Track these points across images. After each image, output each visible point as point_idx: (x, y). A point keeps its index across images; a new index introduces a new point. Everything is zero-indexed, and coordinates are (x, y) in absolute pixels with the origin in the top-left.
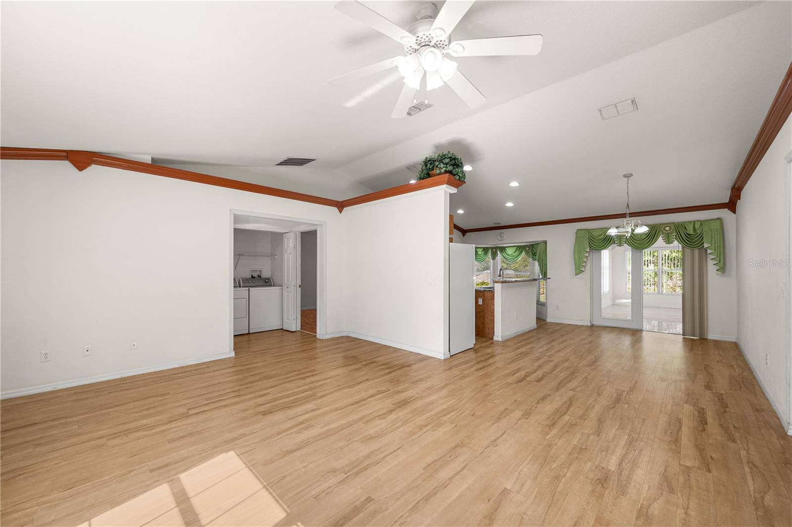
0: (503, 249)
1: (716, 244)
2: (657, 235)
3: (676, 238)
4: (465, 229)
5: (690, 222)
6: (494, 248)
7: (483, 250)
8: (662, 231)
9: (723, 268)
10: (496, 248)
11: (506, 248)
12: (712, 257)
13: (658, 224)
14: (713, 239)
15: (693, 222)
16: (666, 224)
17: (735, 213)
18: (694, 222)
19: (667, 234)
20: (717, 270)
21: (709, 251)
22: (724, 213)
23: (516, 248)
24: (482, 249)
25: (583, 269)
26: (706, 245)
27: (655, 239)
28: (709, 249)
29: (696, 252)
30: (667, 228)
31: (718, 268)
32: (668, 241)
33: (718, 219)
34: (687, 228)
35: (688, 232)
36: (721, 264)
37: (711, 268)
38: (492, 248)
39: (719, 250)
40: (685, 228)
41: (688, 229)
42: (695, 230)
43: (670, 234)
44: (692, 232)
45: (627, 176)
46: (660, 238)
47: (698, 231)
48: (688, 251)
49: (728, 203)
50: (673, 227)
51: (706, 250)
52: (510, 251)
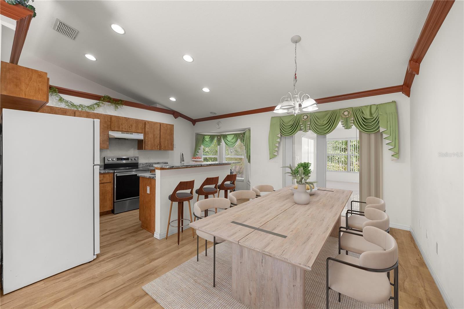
0: (225, 136)
1: (392, 128)
2: (337, 121)
3: (354, 123)
4: (194, 119)
5: (366, 106)
6: (219, 136)
7: (210, 138)
8: (341, 116)
9: (397, 154)
10: (220, 136)
11: (228, 136)
12: (388, 141)
13: (338, 110)
14: (389, 123)
15: (369, 108)
16: (345, 109)
17: (409, 97)
18: (371, 106)
19: (346, 119)
20: (392, 156)
21: (385, 136)
22: (399, 97)
23: (234, 135)
24: (210, 136)
25: (276, 154)
26: (381, 130)
27: (335, 125)
28: (385, 133)
29: (373, 136)
30: (346, 113)
31: (393, 153)
32: (347, 126)
33: (393, 102)
34: (364, 112)
35: (365, 117)
36: (396, 150)
37: (387, 153)
38: (217, 136)
39: (394, 134)
40: (362, 112)
41: (365, 114)
42: (371, 114)
43: (348, 118)
44: (368, 117)
45: (296, 41)
46: (340, 123)
47: (374, 115)
48: (365, 136)
49: (402, 86)
50: (351, 112)
51: (382, 135)
52: (229, 138)
